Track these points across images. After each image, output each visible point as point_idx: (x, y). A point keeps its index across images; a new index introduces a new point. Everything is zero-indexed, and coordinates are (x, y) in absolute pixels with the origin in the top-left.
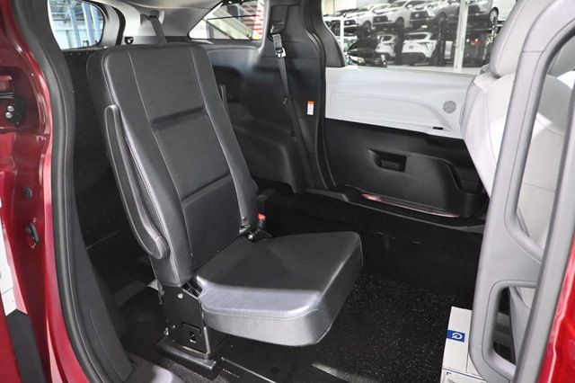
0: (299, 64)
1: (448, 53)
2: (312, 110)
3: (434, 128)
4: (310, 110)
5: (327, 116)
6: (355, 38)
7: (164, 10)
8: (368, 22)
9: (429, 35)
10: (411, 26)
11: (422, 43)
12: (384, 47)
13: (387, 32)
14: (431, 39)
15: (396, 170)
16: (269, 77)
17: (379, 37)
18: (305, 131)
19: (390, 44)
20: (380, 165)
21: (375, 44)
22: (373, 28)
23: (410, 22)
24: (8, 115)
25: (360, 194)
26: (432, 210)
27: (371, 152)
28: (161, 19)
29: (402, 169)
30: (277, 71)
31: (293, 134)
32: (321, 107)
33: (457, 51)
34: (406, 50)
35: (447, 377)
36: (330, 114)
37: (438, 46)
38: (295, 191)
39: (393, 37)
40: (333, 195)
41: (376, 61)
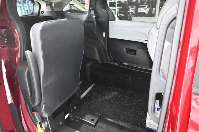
0: (100, 20)
1: (153, 12)
2: (105, 35)
3: (145, 41)
4: (104, 35)
5: (110, 37)
6: (121, 7)
7: (54, 2)
8: (126, 2)
9: (147, 6)
10: (141, 3)
11: (144, 9)
12: (131, 11)
13: (132, 5)
14: (148, 7)
15: (133, 55)
16: (90, 24)
17: (129, 7)
18: (103, 42)
19: (133, 9)
20: (128, 53)
21: (128, 9)
22: (127, 4)
23: (140, 1)
24: (5, 42)
25: (121, 63)
26: (145, 68)
27: (125, 49)
28: (53, 5)
29: (135, 54)
30: (93, 22)
31: (99, 43)
32: (108, 34)
33: (156, 11)
34: (139, 11)
35: (148, 121)
36: (111, 36)
37: (150, 10)
38: (100, 62)
39: (134, 7)
40: (112, 63)
41: (128, 16)
